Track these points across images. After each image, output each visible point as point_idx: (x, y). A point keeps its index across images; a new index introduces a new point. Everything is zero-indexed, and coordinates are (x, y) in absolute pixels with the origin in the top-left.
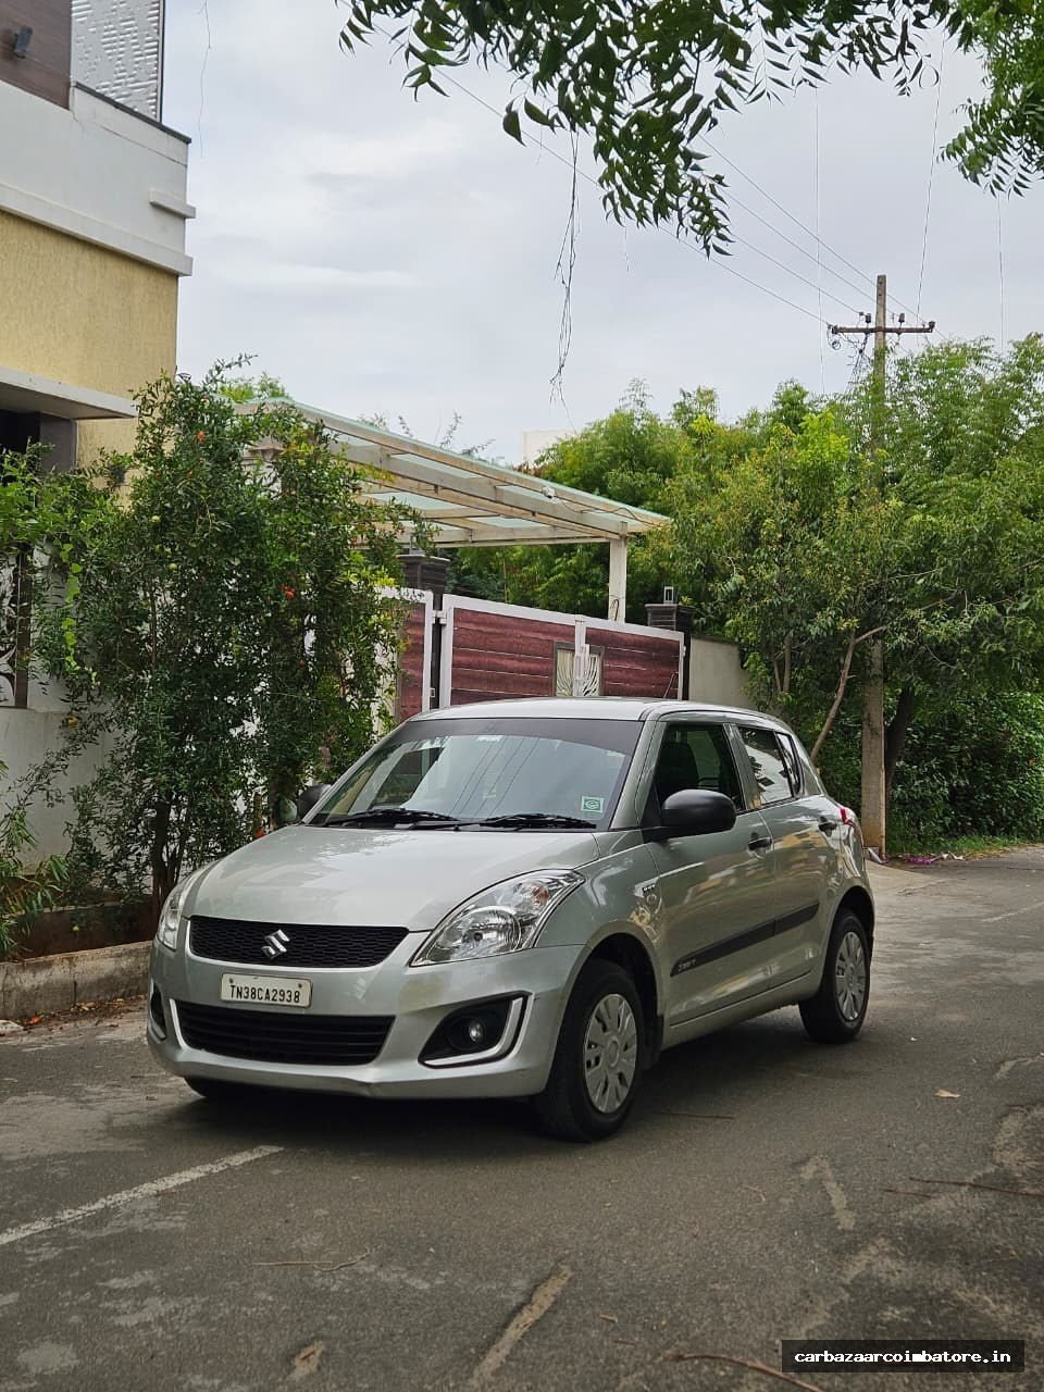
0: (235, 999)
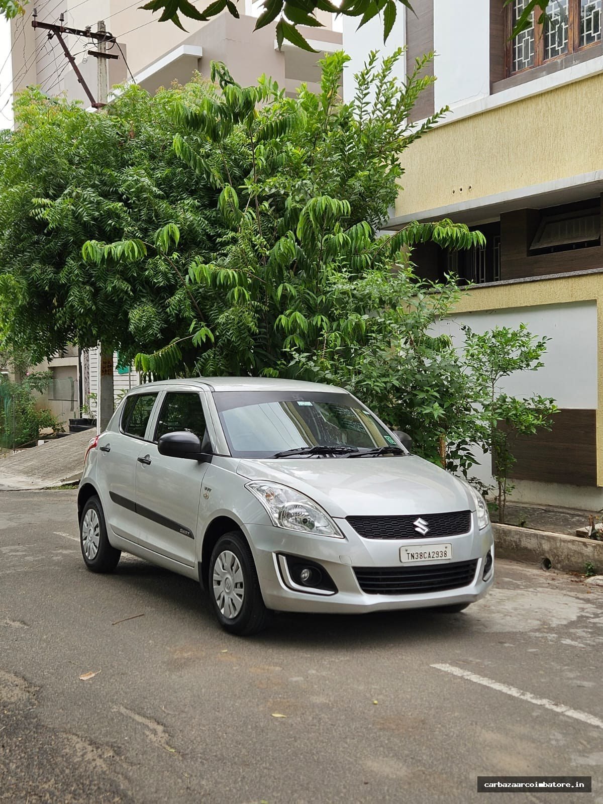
0: (410, 560)
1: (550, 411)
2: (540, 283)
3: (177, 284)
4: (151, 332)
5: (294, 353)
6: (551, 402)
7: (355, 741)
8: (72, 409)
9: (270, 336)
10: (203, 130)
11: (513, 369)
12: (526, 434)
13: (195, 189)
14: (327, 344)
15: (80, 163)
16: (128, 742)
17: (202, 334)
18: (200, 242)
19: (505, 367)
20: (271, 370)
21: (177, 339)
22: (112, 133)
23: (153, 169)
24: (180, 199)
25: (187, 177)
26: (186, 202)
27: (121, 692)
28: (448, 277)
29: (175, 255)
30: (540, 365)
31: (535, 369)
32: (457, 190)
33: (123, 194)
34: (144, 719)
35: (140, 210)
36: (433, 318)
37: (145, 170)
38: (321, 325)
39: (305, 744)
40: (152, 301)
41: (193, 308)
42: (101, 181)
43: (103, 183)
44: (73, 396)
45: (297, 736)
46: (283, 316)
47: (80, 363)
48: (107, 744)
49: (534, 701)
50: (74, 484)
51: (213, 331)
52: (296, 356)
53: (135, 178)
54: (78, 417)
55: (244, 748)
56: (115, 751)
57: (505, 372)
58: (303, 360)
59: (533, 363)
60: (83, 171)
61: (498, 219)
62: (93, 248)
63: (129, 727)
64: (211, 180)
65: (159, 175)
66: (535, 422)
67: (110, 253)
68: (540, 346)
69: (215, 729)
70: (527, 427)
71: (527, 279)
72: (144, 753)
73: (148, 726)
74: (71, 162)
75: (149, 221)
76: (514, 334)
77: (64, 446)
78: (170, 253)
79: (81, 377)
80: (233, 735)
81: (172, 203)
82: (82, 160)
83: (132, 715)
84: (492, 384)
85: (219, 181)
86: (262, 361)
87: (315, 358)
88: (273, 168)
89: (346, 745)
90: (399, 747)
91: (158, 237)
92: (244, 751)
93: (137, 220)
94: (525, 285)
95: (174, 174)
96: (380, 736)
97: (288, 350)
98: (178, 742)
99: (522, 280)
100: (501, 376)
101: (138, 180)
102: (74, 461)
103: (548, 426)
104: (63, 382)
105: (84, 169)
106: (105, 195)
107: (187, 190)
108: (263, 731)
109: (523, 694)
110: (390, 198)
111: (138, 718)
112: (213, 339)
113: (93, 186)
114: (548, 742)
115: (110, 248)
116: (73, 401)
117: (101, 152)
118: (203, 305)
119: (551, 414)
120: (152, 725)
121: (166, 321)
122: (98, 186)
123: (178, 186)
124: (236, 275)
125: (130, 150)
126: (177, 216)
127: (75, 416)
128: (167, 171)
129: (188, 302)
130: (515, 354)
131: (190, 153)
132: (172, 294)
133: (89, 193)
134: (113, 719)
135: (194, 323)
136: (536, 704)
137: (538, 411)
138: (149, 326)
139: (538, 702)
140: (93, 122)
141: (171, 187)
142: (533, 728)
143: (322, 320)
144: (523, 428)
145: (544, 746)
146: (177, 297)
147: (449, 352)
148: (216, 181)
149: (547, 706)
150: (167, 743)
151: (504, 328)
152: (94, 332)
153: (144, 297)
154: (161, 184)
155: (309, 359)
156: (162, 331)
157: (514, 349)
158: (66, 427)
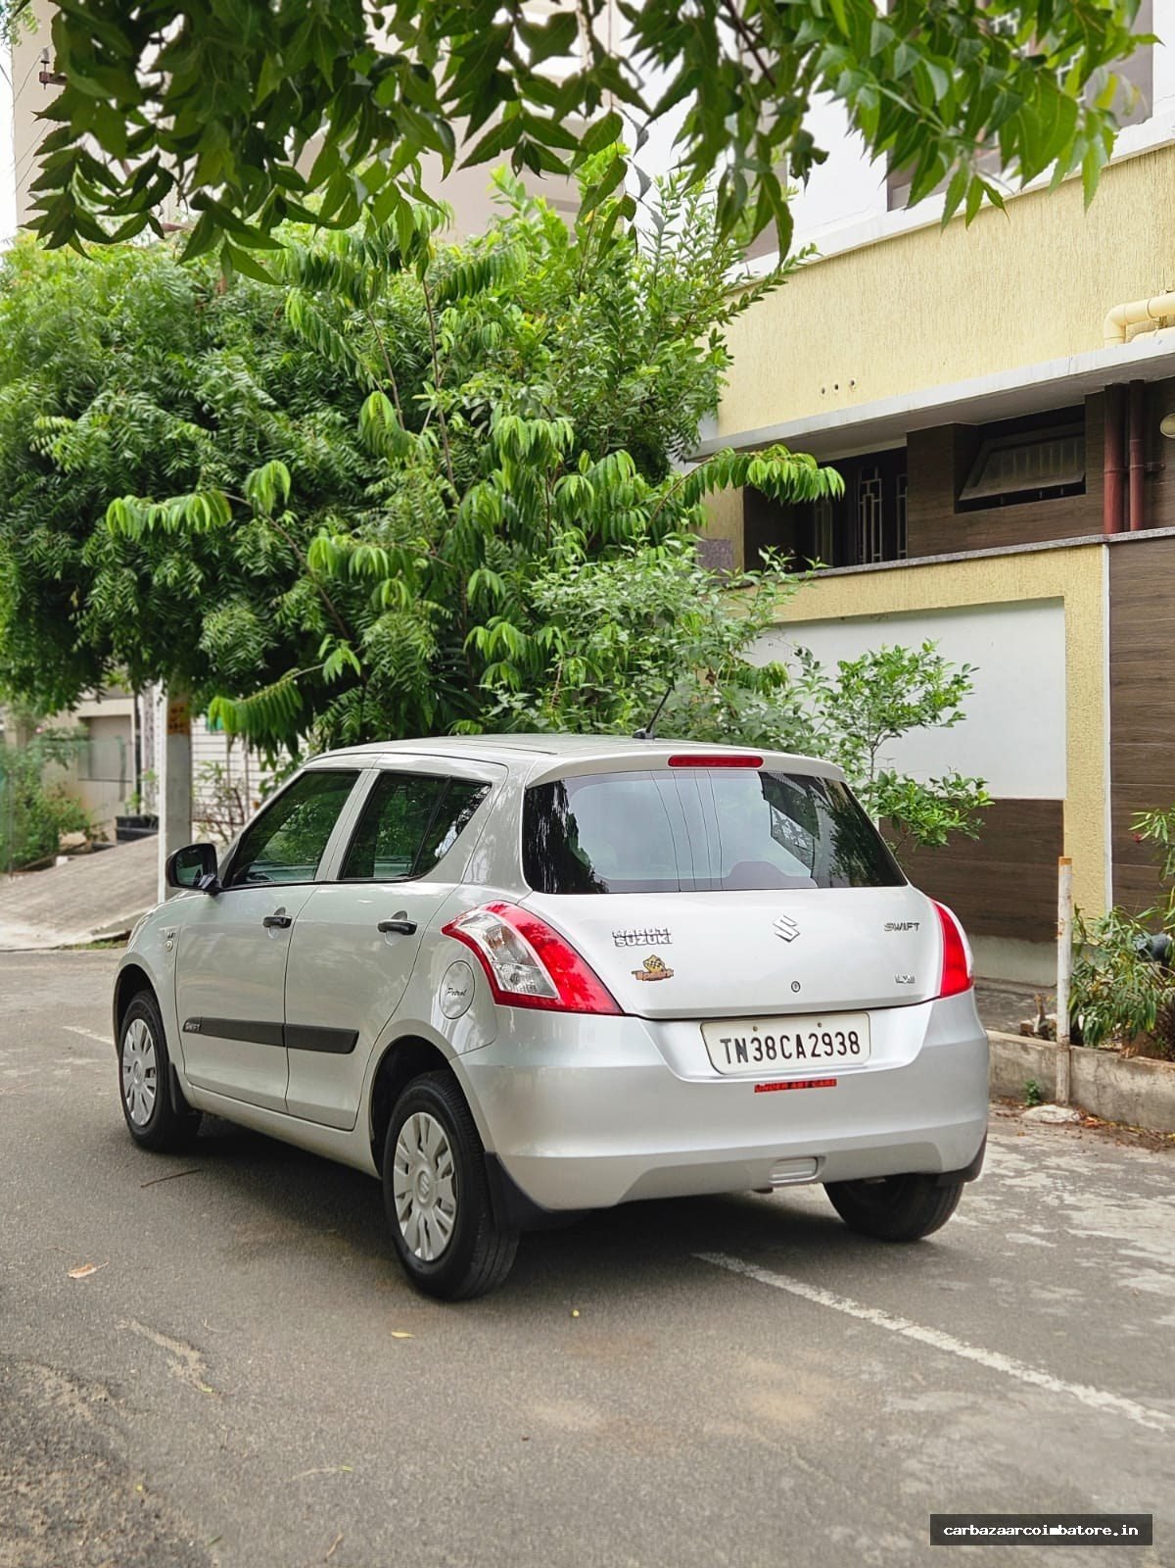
1: (976, 803)
2: (966, 565)
3: (297, 568)
4: (241, 654)
5: (500, 692)
6: (979, 785)
7: (524, 1375)
8: (122, 798)
9: (472, 661)
10: (333, 287)
11: (910, 724)
12: (930, 844)
13: (337, 391)
14: (561, 679)
15: (123, 342)
16: (135, 1378)
17: (336, 660)
18: (344, 490)
19: (893, 722)
20: (468, 724)
21: (295, 671)
22: (182, 290)
23: (260, 353)
24: (310, 410)
25: (323, 367)
26: (320, 415)
27: (138, 1298)
28: (766, 557)
29: (288, 517)
30: (959, 716)
31: (949, 724)
32: (829, 388)
33: (203, 402)
34: (169, 1341)
35: (232, 432)
36: (748, 632)
37: (244, 355)
38: (553, 644)
39: (438, 1380)
40: (252, 599)
41: (326, 613)
42: (164, 377)
43: (166, 379)
44: (123, 772)
45: (427, 1367)
46: (480, 630)
47: (137, 711)
48: (98, 1380)
49: (855, 1313)
50: (116, 939)
51: (360, 656)
52: (504, 698)
53: (224, 373)
54: (133, 813)
55: (330, 1385)
56: (110, 1391)
57: (893, 730)
58: (518, 705)
59: (946, 713)
60: (130, 358)
61: (902, 443)
62: (129, 512)
63: (141, 1354)
64: (358, 375)
65: (270, 366)
66: (948, 823)
67: (158, 520)
68: (958, 682)
69: (288, 1356)
70: (932, 833)
71: (943, 558)
72: (160, 1393)
73: (173, 1353)
74: (106, 342)
75: (247, 452)
76: (914, 660)
77: (103, 868)
78: (276, 513)
79: (138, 737)
80: (318, 1365)
81: (295, 416)
82: (127, 337)
83: (150, 1335)
84: (869, 752)
85: (372, 376)
86: (453, 706)
87: (539, 702)
88: (474, 352)
89: (507, 1382)
90: (596, 1384)
91: (252, 485)
92: (330, 1391)
93: (226, 450)
94: (939, 568)
95: (298, 363)
96: (568, 1368)
97: (488, 686)
98: (221, 1377)
99: (932, 559)
100: (886, 737)
101: (230, 376)
102: (118, 896)
103: (971, 831)
104: (106, 746)
105: (133, 353)
106: (168, 403)
107: (322, 391)
108: (369, 1359)
109: (839, 1302)
110: (710, 404)
111: (159, 1340)
112: (358, 669)
113: (147, 388)
114: (856, 1375)
115: (159, 511)
116: (123, 781)
117: (162, 321)
118: (343, 608)
119: (978, 808)
120: (181, 1350)
121: (278, 637)
122: (156, 386)
123: (306, 385)
124: (384, 556)
125: (215, 317)
126: (302, 444)
127: (127, 811)
128: (285, 358)
129: (314, 603)
130: (913, 698)
131: (318, 325)
132: (288, 587)
133: (141, 404)
134: (115, 1341)
135: (327, 641)
136: (858, 1318)
137: (954, 802)
138: (239, 643)
139: (861, 1314)
140: (146, 268)
141: (293, 387)
142: (838, 1353)
143: (555, 636)
144: (925, 834)
145: (847, 1382)
146: (294, 595)
147: (784, 693)
148: (366, 377)
149: (875, 1321)
150: (202, 1379)
151: (897, 649)
152: (145, 656)
153: (236, 590)
154: (272, 383)
155: (529, 703)
156: (267, 654)
157: (911, 687)
158: (111, 832)
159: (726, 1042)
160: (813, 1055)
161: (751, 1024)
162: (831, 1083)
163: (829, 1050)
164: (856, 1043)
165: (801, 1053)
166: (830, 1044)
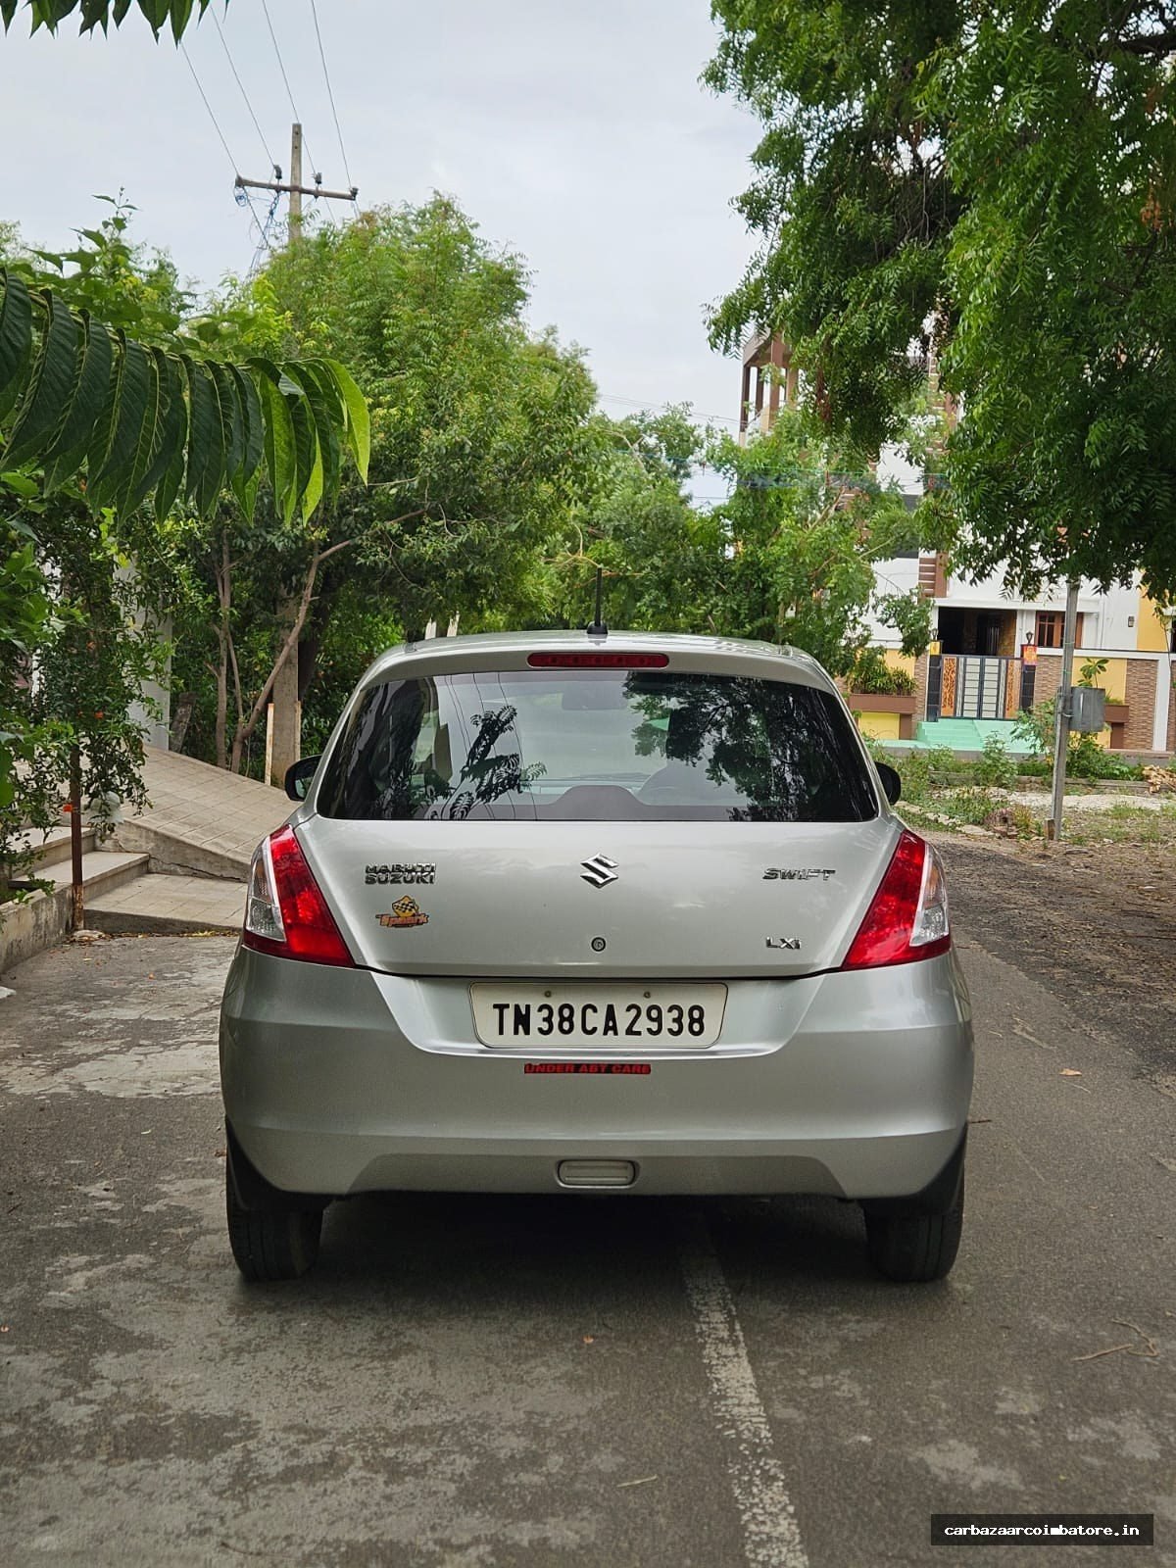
159: (501, 1008)
160: (630, 1031)
161: (546, 987)
162: (643, 1069)
163: (654, 1026)
164: (700, 1021)
165: (611, 1027)
166: (659, 1020)
